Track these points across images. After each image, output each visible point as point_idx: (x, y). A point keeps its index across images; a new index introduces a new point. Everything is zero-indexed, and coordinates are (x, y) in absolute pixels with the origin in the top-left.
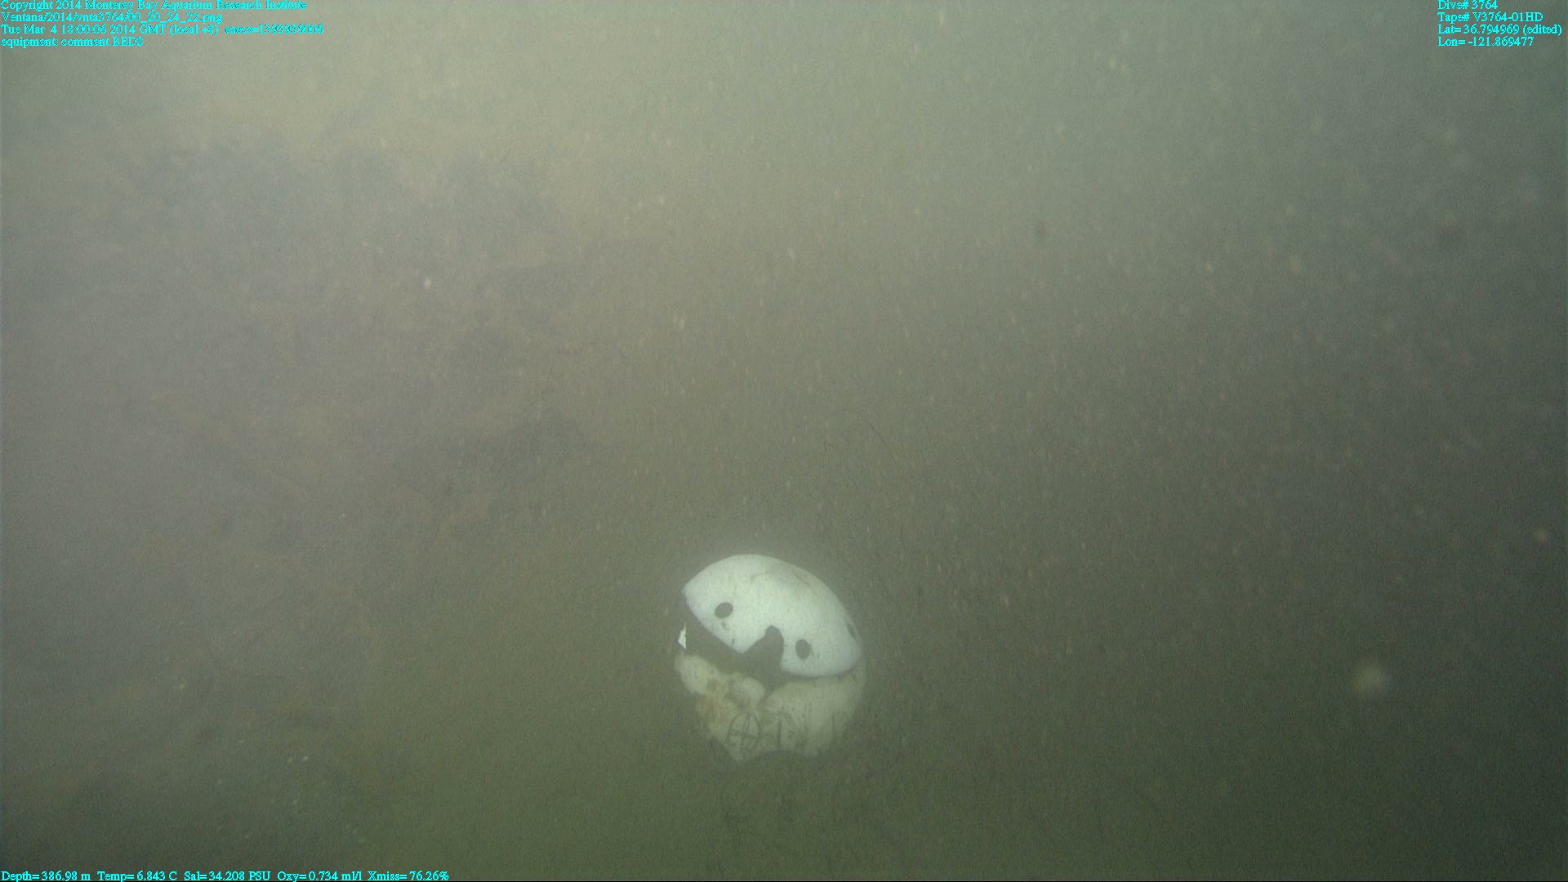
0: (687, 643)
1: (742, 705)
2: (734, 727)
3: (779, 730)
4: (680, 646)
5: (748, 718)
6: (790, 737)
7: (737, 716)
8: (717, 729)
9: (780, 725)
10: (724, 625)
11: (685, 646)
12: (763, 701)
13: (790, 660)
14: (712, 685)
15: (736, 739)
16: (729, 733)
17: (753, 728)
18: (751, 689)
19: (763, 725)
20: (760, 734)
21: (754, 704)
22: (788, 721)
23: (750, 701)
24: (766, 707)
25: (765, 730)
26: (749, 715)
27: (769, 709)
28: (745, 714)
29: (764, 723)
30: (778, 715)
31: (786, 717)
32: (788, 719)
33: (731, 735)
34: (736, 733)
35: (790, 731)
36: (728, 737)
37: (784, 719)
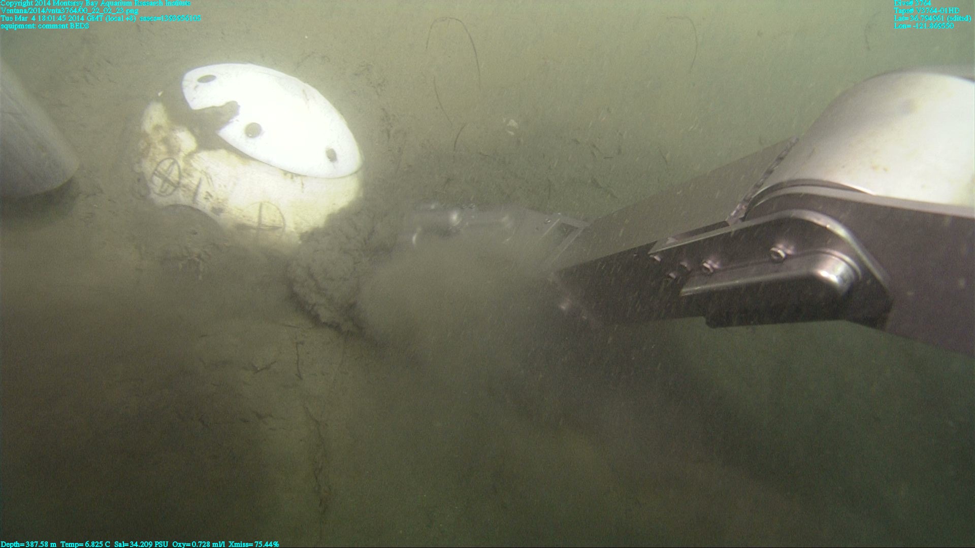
0: (161, 95)
1: (172, 151)
3: (198, 186)
4: (157, 95)
5: (173, 164)
6: (206, 198)
7: (166, 159)
8: (148, 167)
9: (200, 184)
10: (196, 87)
11: (159, 96)
12: (191, 155)
13: (232, 132)
14: (157, 128)
15: (158, 181)
16: (154, 173)
17: (174, 176)
18: (186, 140)
19: (183, 176)
20: (179, 183)
21: (182, 154)
22: (209, 182)
23: (179, 150)
24: (192, 161)
25: (185, 181)
26: (175, 162)
27: (195, 165)
28: (172, 161)
29: (184, 174)
30: (201, 172)
31: (207, 178)
32: (209, 180)
33: (156, 175)
34: (160, 175)
35: (207, 192)
36: (153, 176)
37: (205, 177)
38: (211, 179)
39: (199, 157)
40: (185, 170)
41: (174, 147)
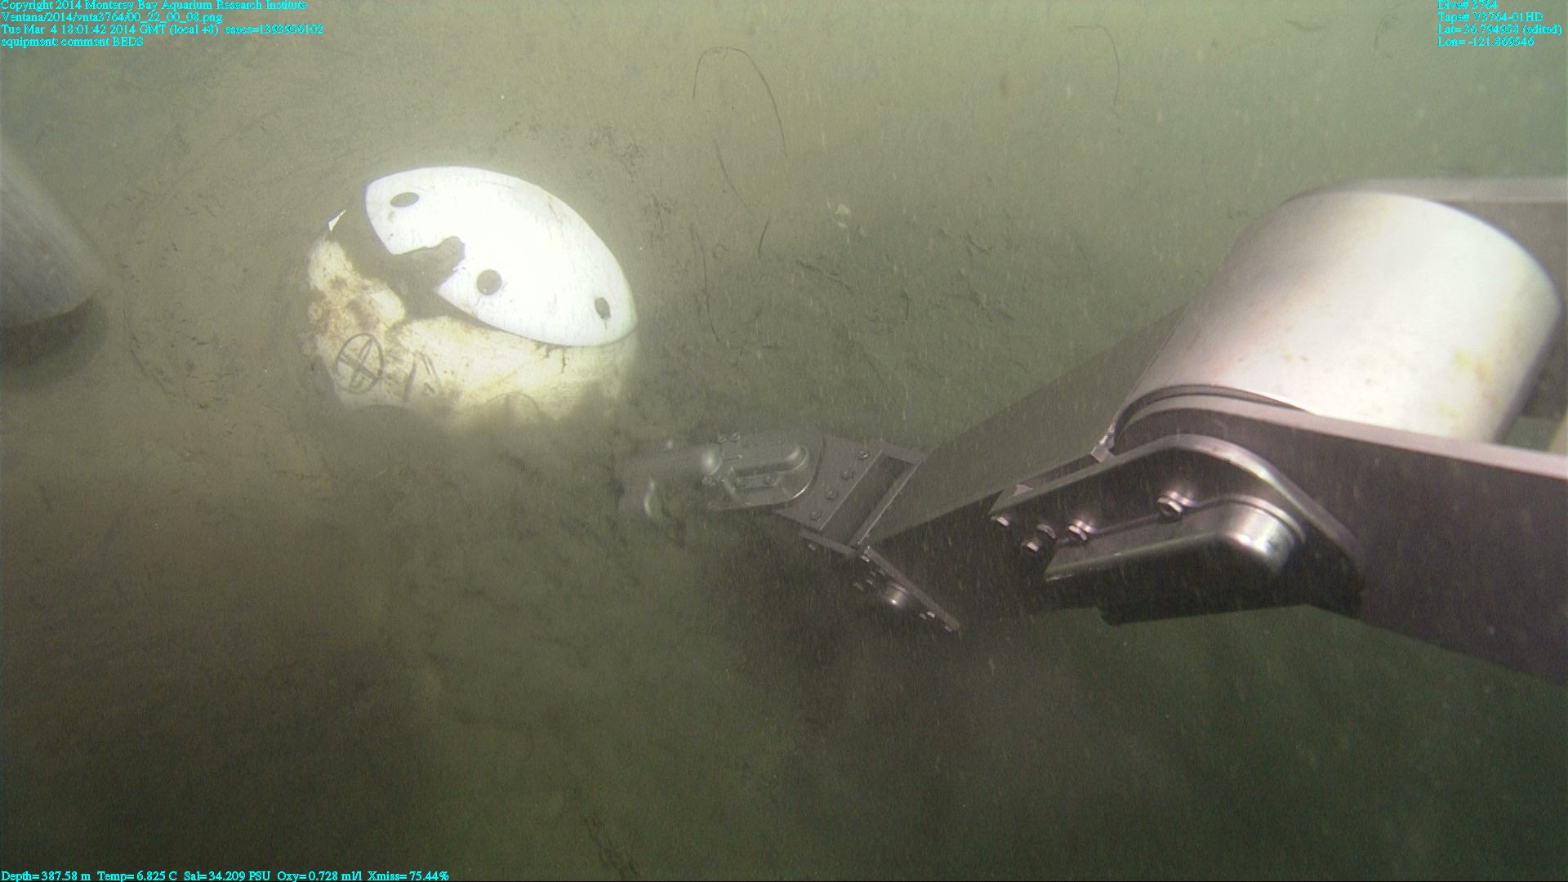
0: (335, 228)
1: (366, 322)
2: (347, 351)
3: (411, 378)
4: (327, 226)
5: (369, 343)
6: (424, 393)
7: (357, 336)
8: (327, 348)
9: (414, 371)
10: (391, 215)
11: (331, 229)
12: (396, 328)
13: (459, 288)
14: (338, 283)
15: (346, 370)
16: (338, 358)
17: (372, 364)
18: (387, 305)
19: (388, 362)
20: (380, 372)
21: (382, 328)
22: (427, 369)
23: (378, 321)
24: (399, 338)
25: (390, 369)
26: (372, 340)
27: (403, 342)
28: (367, 338)
29: (390, 359)
30: (414, 354)
31: (425, 362)
32: (429, 365)
33: (342, 360)
34: (349, 361)
35: (426, 384)
36: (336, 361)
37: (422, 362)
38: (431, 363)
39: (411, 331)
40: (389, 352)
41: (369, 315)
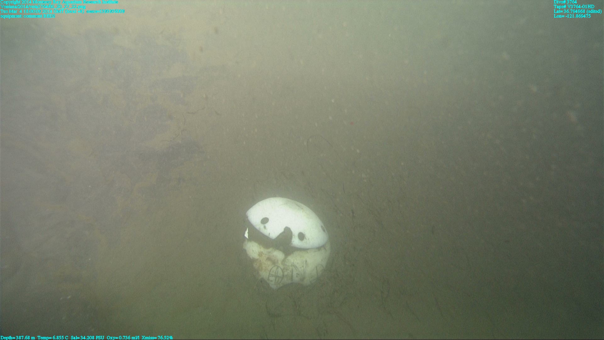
1: (274, 263)
2: (271, 273)
6: (297, 276)
7: (273, 267)
8: (264, 274)
9: (292, 271)
10: (265, 227)
11: (247, 237)
12: (284, 261)
13: (296, 242)
14: (260, 254)
15: (272, 278)
17: (280, 273)
18: (279, 255)
20: (283, 275)
21: (280, 262)
22: (296, 269)
24: (286, 263)
29: (285, 270)
30: (291, 266)
31: (295, 267)
32: (296, 268)
33: (270, 276)
34: (273, 276)
35: (297, 274)
36: (269, 277)
37: (294, 268)
38: (296, 267)
39: (288, 260)
40: (284, 268)
41: (274, 260)
